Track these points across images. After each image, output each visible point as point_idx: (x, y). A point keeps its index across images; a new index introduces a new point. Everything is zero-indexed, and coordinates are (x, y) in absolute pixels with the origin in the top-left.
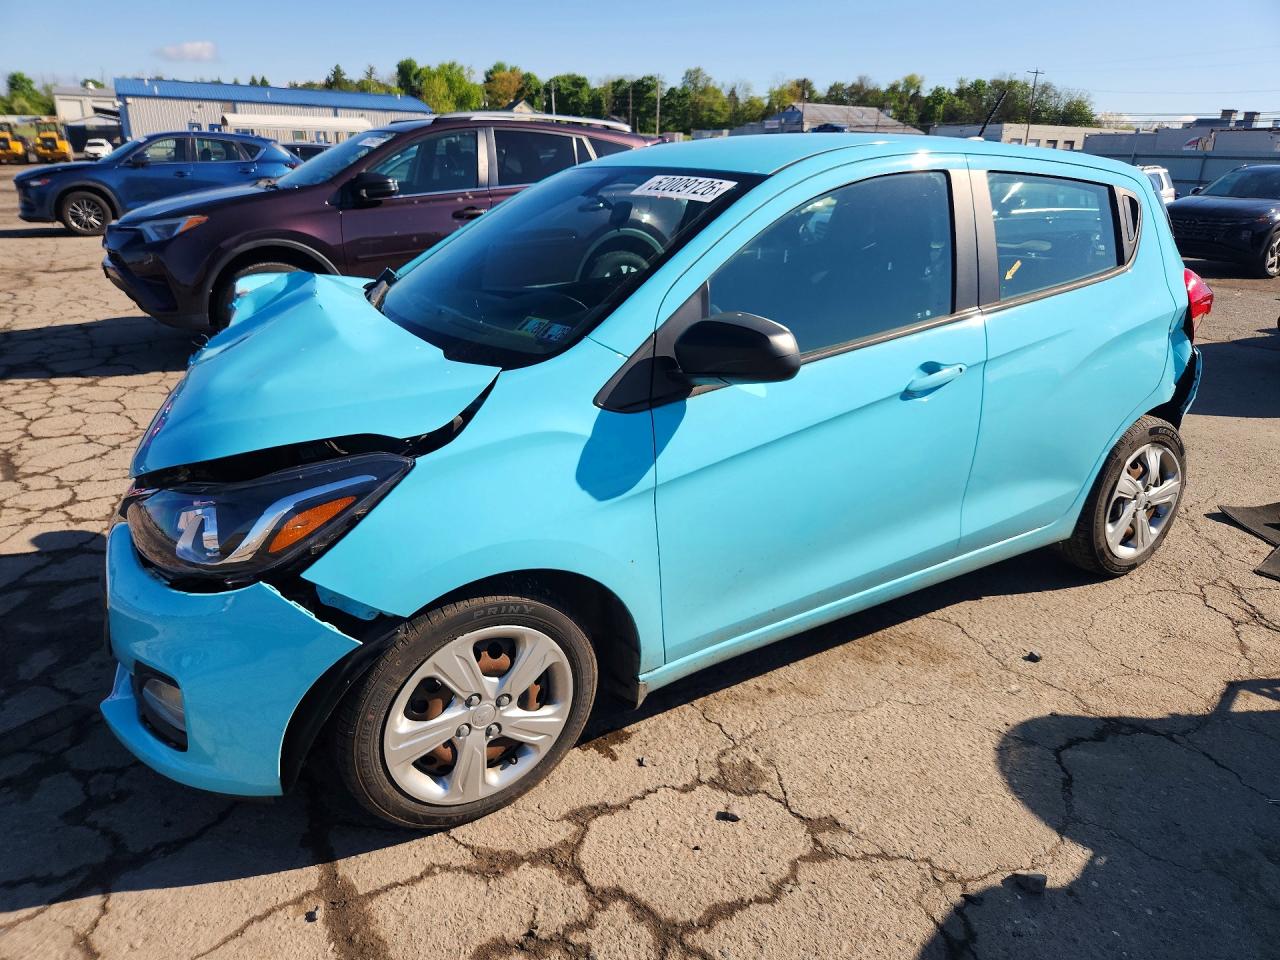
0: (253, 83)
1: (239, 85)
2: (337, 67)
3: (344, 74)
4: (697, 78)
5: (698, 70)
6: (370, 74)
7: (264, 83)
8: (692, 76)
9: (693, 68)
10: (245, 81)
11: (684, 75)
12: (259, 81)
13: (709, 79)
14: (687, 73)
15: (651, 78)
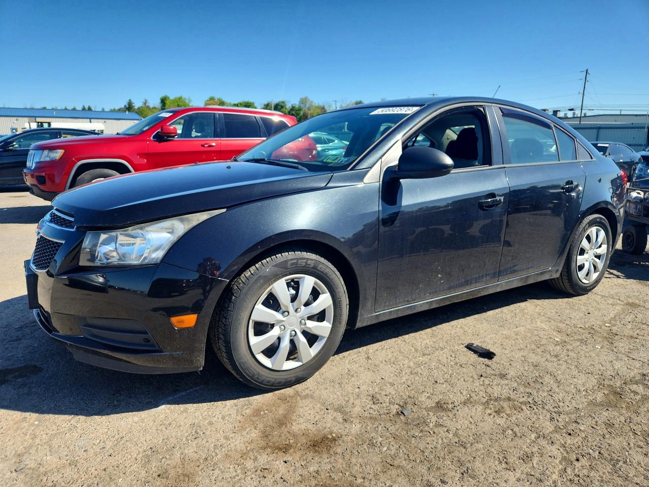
0: (84, 109)
1: (77, 110)
2: (130, 100)
3: (134, 103)
4: (306, 102)
5: (306, 98)
6: (145, 103)
7: (90, 109)
8: (304, 101)
9: (303, 97)
10: (79, 108)
11: (299, 100)
12: (87, 108)
13: (312, 102)
14: (301, 99)
15: (283, 102)
